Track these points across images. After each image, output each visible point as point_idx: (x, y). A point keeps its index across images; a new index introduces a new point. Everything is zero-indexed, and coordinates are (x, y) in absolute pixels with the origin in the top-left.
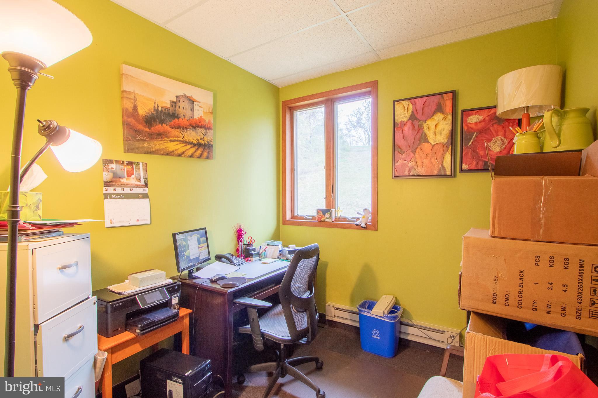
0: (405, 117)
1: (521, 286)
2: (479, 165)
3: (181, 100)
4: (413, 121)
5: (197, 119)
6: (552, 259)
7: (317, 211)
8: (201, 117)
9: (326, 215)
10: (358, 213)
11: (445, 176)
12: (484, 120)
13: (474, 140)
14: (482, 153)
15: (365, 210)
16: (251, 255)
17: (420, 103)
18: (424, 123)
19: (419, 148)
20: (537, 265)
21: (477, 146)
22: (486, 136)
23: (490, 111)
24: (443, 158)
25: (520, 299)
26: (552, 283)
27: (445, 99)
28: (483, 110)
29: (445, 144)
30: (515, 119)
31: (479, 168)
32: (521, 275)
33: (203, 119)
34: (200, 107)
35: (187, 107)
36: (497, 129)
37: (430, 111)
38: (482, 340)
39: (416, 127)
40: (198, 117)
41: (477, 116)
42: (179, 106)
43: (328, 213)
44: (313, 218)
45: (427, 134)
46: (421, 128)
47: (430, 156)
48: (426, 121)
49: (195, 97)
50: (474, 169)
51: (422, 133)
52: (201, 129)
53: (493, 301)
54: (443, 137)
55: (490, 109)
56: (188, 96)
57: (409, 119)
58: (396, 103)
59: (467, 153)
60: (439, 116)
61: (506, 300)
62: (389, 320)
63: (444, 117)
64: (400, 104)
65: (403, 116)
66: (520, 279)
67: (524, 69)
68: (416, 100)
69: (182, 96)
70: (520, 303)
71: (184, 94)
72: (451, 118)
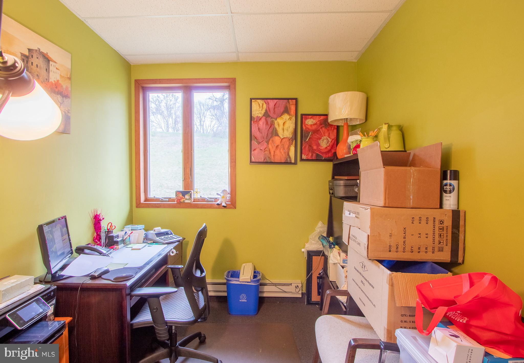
0: (260, 113)
1: (404, 238)
2: (314, 156)
3: (35, 55)
4: (266, 117)
5: (54, 82)
6: (420, 219)
7: (176, 193)
8: (58, 81)
9: (185, 196)
10: (217, 194)
11: (291, 163)
12: (316, 124)
13: (310, 138)
14: (315, 147)
15: (224, 191)
16: (117, 243)
17: (272, 103)
18: (275, 120)
19: (271, 139)
20: (413, 223)
21: (312, 142)
22: (318, 135)
23: (320, 118)
24: (289, 149)
25: (404, 246)
26: (420, 234)
27: (290, 103)
28: (316, 116)
29: (290, 139)
30: (335, 126)
31: (314, 158)
32: (405, 231)
33: (60, 84)
34: (57, 69)
35: (42, 66)
36: (325, 131)
37: (280, 111)
38: (402, 276)
39: (269, 123)
40: (54, 81)
41: (312, 120)
42: (32, 63)
43: (188, 194)
44: (170, 199)
45: (277, 129)
46: (272, 124)
47: (279, 147)
48: (276, 119)
49: (51, 55)
50: (310, 159)
51: (274, 128)
52: (58, 96)
53: (389, 250)
54: (289, 133)
55: (320, 116)
56: (43, 52)
57: (264, 116)
58: (253, 100)
59: (305, 147)
60: (286, 116)
61: (397, 249)
62: (255, 283)
63: (290, 118)
64: (256, 102)
65: (258, 112)
66: (404, 233)
67: (349, 92)
68: (269, 101)
69: (36, 50)
70: (404, 249)
71: (38, 48)
72: (295, 119)
